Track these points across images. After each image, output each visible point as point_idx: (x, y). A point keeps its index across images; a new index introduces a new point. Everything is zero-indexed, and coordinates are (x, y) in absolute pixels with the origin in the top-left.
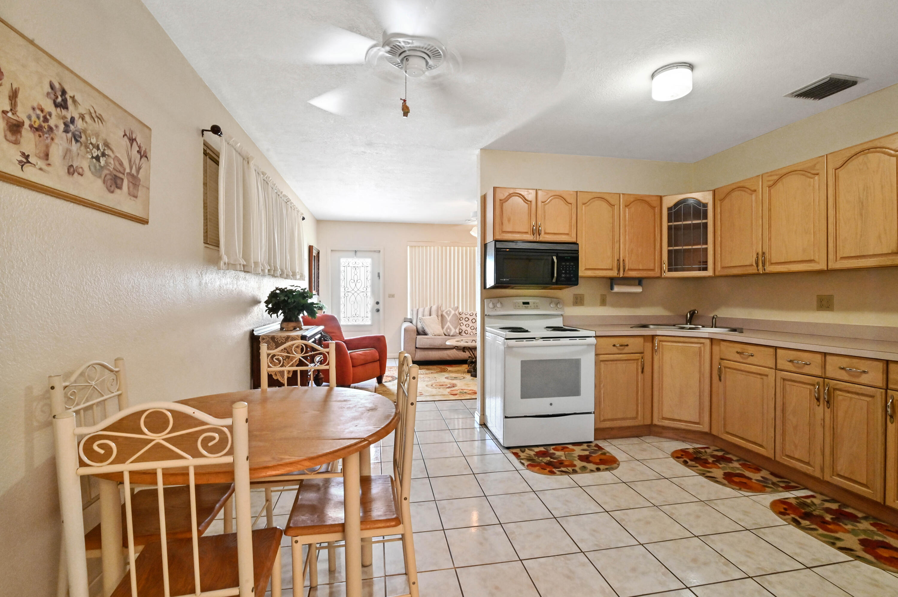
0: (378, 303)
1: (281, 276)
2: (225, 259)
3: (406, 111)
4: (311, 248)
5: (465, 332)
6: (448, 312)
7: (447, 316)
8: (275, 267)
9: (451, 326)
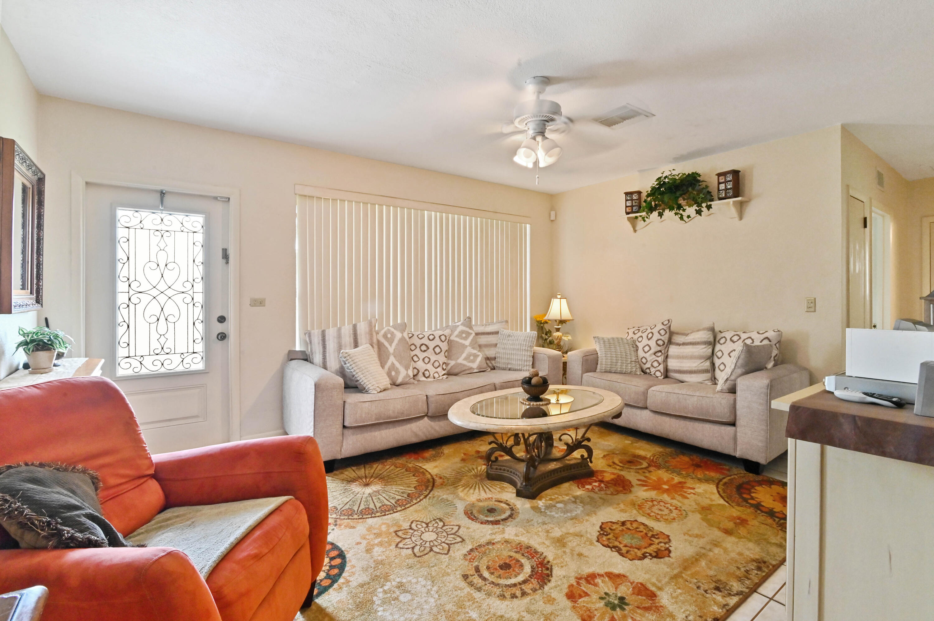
0: (221, 319)
5: (424, 374)
6: (389, 336)
7: (386, 344)
9: (397, 365)
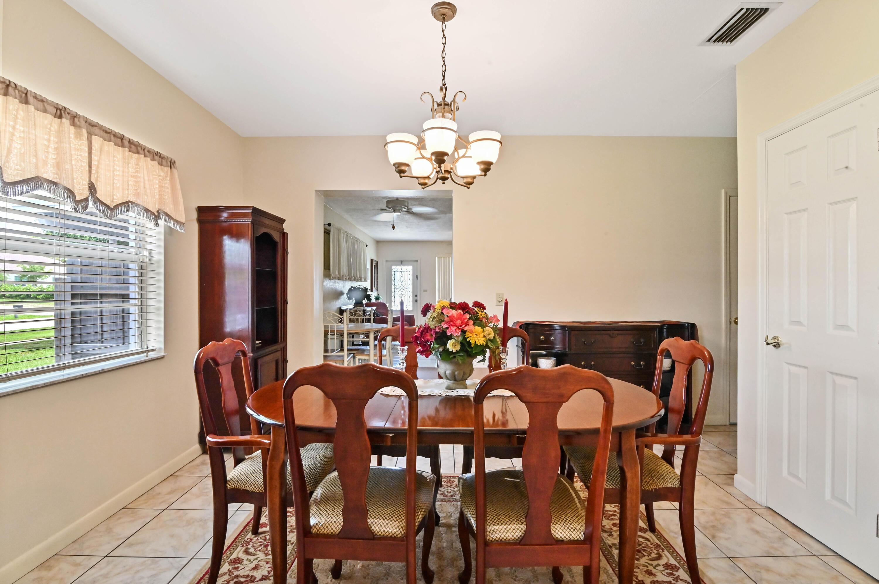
0: (416, 296)
1: (354, 280)
2: (333, 275)
3: (394, 228)
4: (372, 261)
8: (351, 276)
